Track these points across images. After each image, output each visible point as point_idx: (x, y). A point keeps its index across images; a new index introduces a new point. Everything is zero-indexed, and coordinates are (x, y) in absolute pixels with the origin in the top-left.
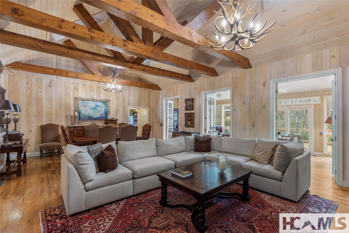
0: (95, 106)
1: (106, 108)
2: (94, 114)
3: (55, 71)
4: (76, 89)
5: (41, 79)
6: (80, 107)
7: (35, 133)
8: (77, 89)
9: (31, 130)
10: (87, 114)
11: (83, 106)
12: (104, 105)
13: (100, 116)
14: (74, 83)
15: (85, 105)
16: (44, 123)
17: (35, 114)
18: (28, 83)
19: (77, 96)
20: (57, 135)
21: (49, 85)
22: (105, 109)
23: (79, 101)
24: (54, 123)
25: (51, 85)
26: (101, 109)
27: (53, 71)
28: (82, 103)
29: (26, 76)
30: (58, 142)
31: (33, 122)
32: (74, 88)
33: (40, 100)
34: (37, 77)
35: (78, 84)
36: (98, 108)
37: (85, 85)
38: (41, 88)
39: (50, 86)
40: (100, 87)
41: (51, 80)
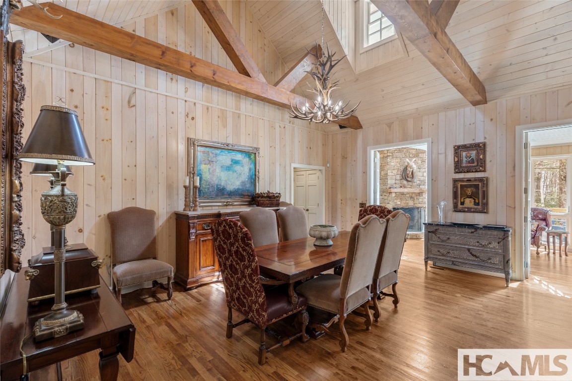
0: (230, 163)
1: (251, 167)
2: (230, 183)
3: (163, 53)
4: (190, 116)
5: (108, 81)
6: (201, 163)
7: (94, 237)
8: (193, 119)
9: (81, 227)
10: (215, 181)
11: (207, 162)
12: (248, 159)
13: (240, 187)
14: (186, 101)
15: (210, 159)
16: (117, 206)
17: (93, 183)
18: (72, 90)
19: (192, 136)
20: (152, 239)
21: (129, 102)
22: (250, 169)
23: (199, 148)
24: (140, 204)
25: (133, 103)
26: (242, 168)
27: (158, 53)
28: (204, 152)
29: (67, 69)
30: (155, 258)
31: (87, 205)
32: (187, 116)
33: (105, 142)
34: (96, 76)
35: (195, 104)
36: (237, 168)
37: (210, 108)
38: (107, 109)
39: (131, 105)
40: (239, 117)
41: (132, 89)
